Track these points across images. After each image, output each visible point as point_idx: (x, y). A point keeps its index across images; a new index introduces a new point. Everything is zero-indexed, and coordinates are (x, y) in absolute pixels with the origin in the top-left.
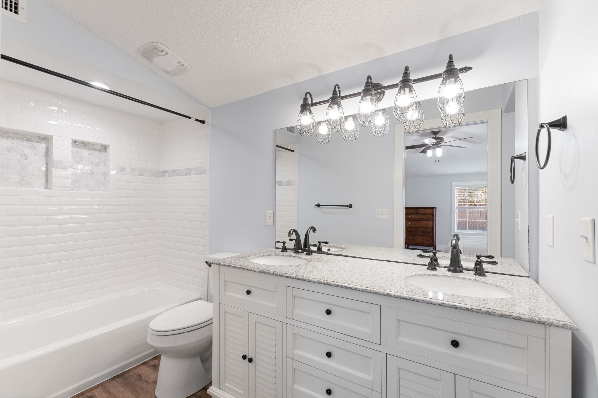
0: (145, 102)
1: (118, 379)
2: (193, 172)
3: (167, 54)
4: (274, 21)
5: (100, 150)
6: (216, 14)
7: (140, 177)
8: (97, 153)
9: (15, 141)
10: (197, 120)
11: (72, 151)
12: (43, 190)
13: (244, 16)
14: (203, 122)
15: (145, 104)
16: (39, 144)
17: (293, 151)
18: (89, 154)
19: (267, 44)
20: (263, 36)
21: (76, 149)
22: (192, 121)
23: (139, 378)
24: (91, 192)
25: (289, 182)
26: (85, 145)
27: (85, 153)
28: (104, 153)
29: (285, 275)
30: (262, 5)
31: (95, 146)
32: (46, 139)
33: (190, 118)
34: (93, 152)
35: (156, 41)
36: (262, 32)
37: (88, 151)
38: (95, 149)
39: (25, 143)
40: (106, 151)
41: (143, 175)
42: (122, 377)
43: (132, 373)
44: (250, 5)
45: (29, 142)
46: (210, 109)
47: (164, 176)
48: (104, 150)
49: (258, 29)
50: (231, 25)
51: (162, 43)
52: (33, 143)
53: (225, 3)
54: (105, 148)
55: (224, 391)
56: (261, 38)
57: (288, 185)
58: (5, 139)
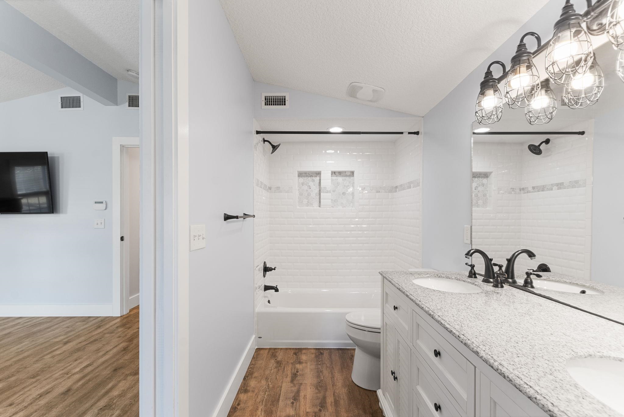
0: (360, 132)
1: (340, 351)
2: (412, 185)
3: (362, 88)
4: (418, 10)
5: (349, 176)
6: (372, 39)
7: (377, 193)
8: (347, 178)
9: (305, 178)
10: (409, 133)
11: (332, 180)
12: (318, 208)
13: (391, 25)
14: (417, 133)
15: (360, 134)
16: (316, 178)
17: (582, 133)
18: (343, 180)
19: (428, 33)
20: (419, 30)
21: (334, 178)
22: (406, 135)
23: (351, 357)
24: (345, 208)
25: (577, 182)
26: (340, 173)
27: (340, 179)
28: (352, 178)
29: (410, 296)
30: (398, 6)
31: (347, 173)
32: (318, 174)
33: (402, 133)
34: (345, 178)
35: (351, 82)
36: (416, 26)
37: (342, 177)
38: (346, 176)
39: (309, 178)
40: (353, 176)
41: (379, 192)
42: (343, 351)
43: (349, 352)
44: (389, 13)
45: (311, 178)
46: (423, 117)
47: (396, 191)
48: (352, 175)
49: (410, 26)
50: (387, 39)
51: (355, 82)
52: (313, 178)
53: (371, 26)
54: (352, 173)
55: (385, 399)
56: (418, 33)
57: (573, 187)
58: (301, 178)
